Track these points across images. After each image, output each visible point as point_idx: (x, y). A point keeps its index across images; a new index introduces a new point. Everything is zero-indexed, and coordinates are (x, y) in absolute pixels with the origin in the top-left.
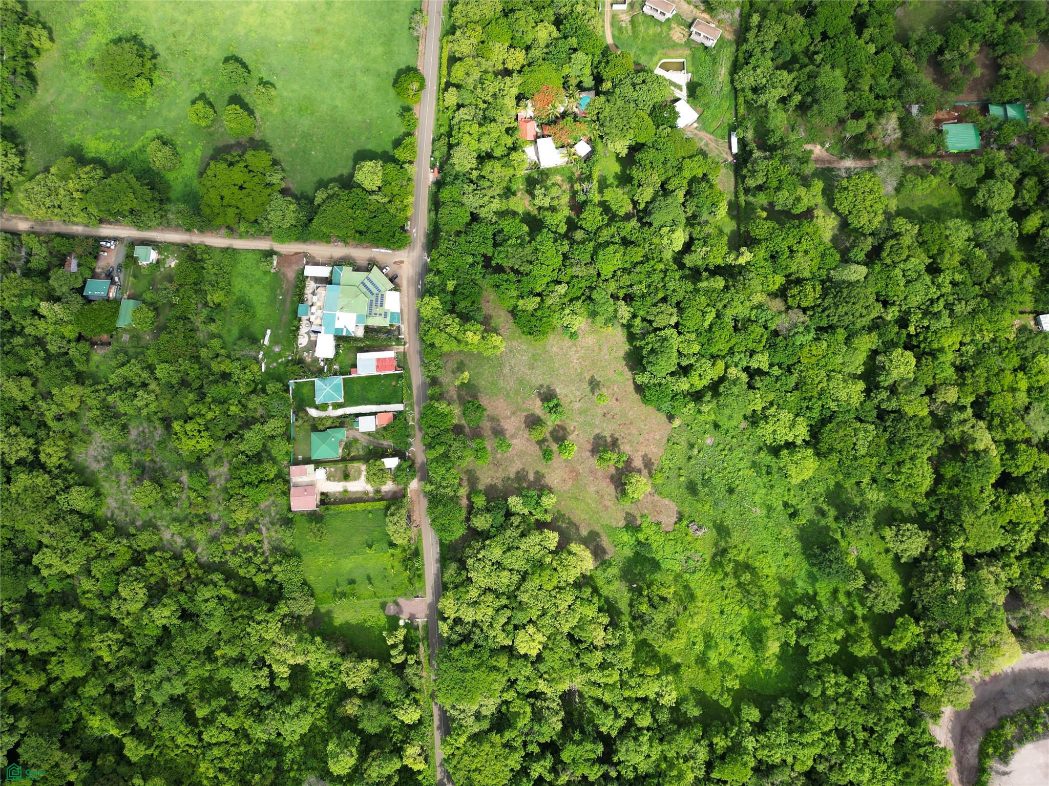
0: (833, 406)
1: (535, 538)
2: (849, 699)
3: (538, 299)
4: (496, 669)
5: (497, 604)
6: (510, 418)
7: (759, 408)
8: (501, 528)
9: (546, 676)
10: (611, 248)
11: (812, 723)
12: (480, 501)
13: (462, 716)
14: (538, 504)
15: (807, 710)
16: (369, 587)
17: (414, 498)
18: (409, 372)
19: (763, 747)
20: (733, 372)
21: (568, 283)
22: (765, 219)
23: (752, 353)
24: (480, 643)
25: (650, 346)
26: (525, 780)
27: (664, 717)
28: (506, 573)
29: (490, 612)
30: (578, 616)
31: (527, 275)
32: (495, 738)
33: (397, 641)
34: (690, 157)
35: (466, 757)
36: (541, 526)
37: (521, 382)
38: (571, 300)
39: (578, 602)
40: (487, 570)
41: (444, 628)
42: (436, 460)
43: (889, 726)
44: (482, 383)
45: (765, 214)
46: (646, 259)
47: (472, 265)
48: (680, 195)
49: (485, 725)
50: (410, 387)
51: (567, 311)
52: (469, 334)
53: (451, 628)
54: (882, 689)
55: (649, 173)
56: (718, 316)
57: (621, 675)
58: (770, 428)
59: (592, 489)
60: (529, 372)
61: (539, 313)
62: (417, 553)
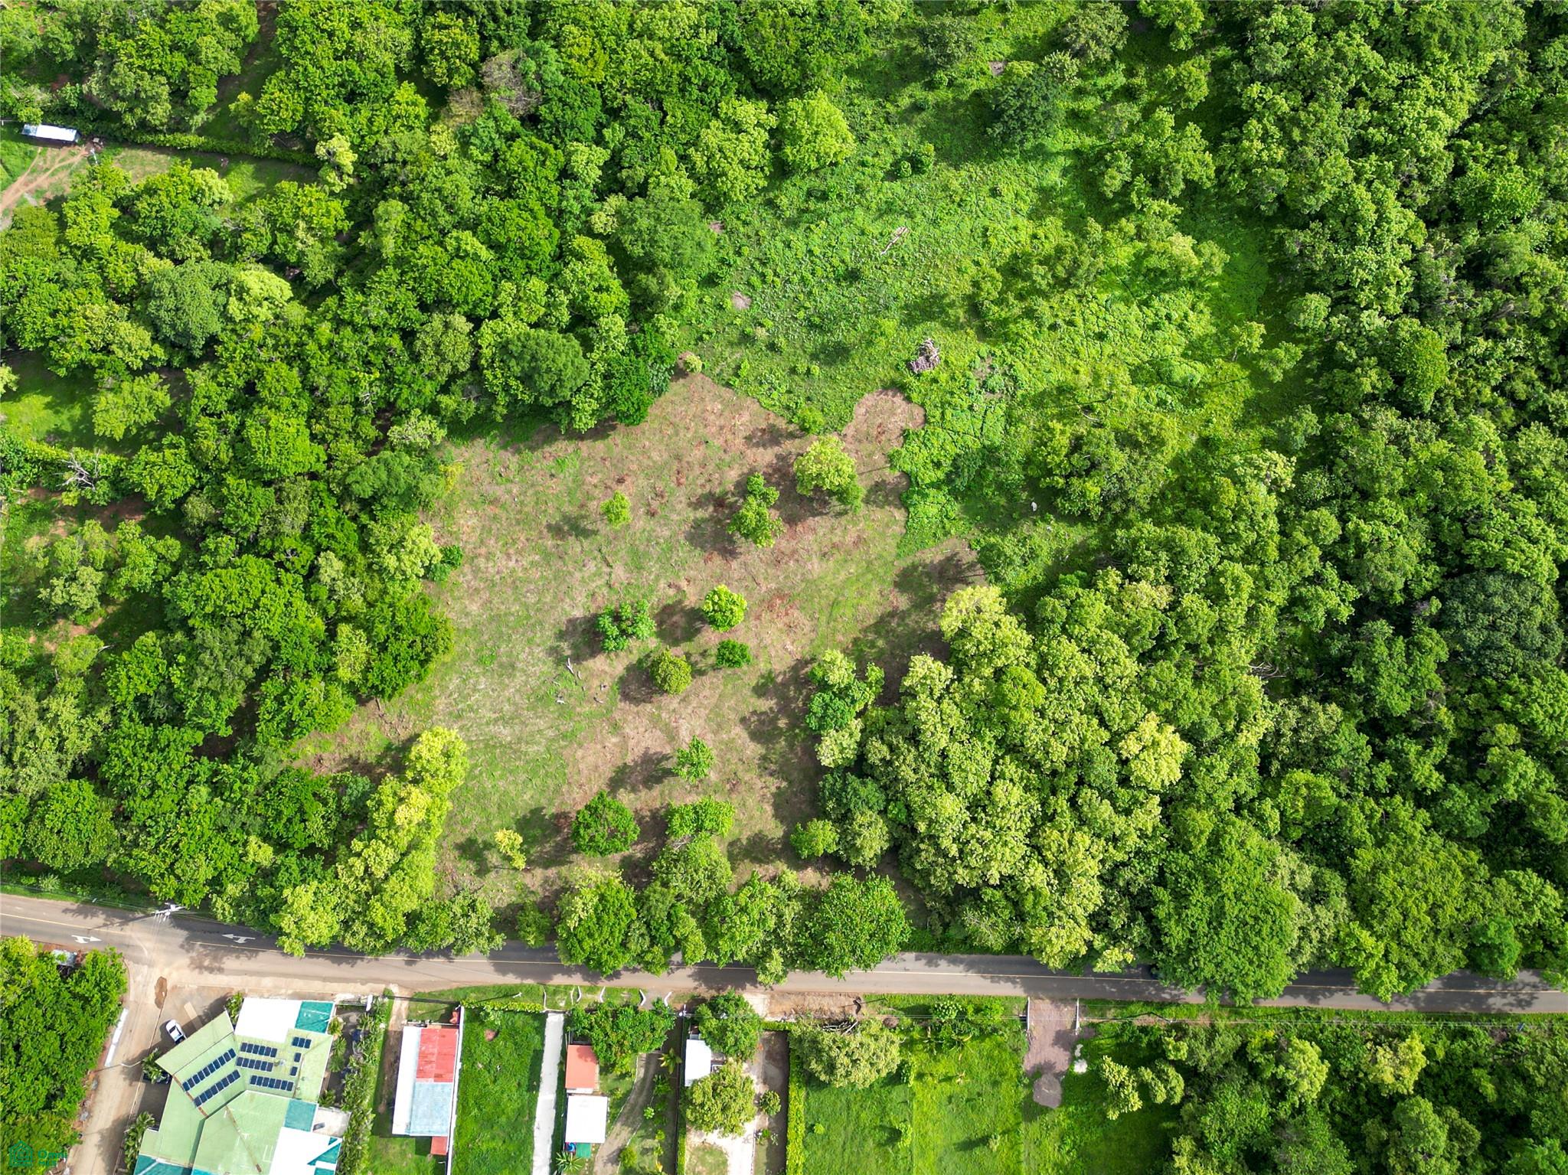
0: (707, 38)
1: (925, 709)
2: (1296, 122)
3: (344, 629)
4: (1215, 841)
5: (1067, 819)
6: (625, 738)
7: (690, 186)
8: (892, 789)
9: (1230, 726)
10: (254, 432)
11: (1337, 198)
12: (824, 836)
13: (1315, 935)
14: (843, 693)
15: (1313, 203)
16: (995, 1145)
17: (788, 1005)
18: (465, 991)
19: (1382, 297)
20: (601, 220)
21: (318, 550)
22: (257, 97)
23: (565, 174)
24: (1152, 872)
25: (513, 382)
26: (1448, 804)
27: (1319, 483)
28: (999, 789)
29: (1083, 839)
30: (1107, 635)
31: (276, 647)
32: (1365, 858)
33: (1130, 1085)
34: (62, 224)
35: (1407, 937)
36: (893, 694)
37: (540, 700)
38: (365, 547)
39: (1077, 630)
40: (988, 835)
41: (1113, 958)
42: (712, 937)
43: (1351, 56)
44: (526, 799)
45: (244, 97)
46: (297, 358)
47: (217, 788)
48: (152, 264)
49: (1335, 882)
50: (508, 993)
51: (390, 561)
52: (400, 817)
53: (1115, 939)
54: (1278, 60)
55: (80, 323)
56: (472, 225)
57: (1231, 558)
58: (736, 171)
59: (815, 567)
60: (520, 678)
61: (381, 630)
62: (922, 1012)
